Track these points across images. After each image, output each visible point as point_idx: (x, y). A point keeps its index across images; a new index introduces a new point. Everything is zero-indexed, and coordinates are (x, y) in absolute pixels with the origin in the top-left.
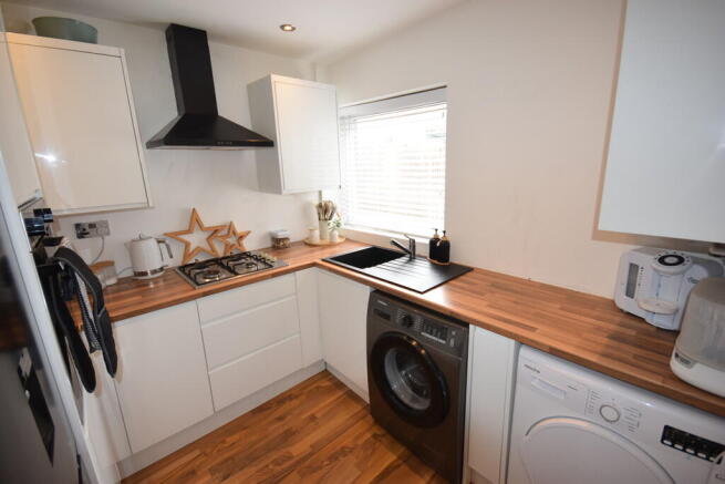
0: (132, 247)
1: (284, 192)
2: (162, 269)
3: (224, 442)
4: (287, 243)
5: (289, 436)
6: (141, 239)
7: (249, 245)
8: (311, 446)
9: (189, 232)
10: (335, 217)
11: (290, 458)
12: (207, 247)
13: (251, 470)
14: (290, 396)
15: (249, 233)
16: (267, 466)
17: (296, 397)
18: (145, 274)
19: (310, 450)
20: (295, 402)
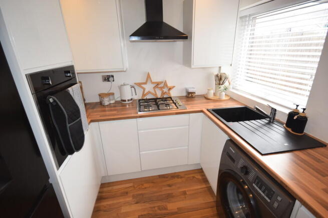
0: (121, 87)
1: (192, 67)
2: (131, 99)
3: (142, 185)
4: (194, 95)
5: (169, 197)
6: (124, 85)
7: (174, 94)
8: (178, 208)
9: (145, 83)
10: (226, 84)
11: (166, 209)
12: (153, 92)
13: (148, 205)
14: (178, 175)
15: (174, 87)
16: (154, 207)
17: (181, 177)
18: (125, 101)
19: (176, 210)
20: (180, 180)
